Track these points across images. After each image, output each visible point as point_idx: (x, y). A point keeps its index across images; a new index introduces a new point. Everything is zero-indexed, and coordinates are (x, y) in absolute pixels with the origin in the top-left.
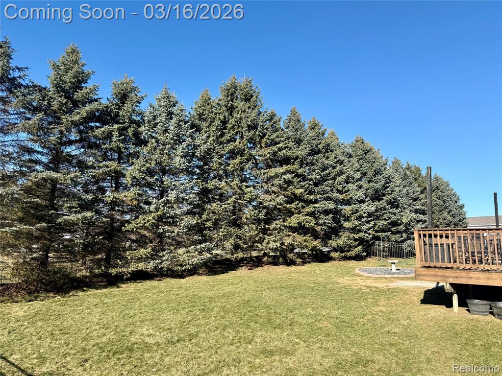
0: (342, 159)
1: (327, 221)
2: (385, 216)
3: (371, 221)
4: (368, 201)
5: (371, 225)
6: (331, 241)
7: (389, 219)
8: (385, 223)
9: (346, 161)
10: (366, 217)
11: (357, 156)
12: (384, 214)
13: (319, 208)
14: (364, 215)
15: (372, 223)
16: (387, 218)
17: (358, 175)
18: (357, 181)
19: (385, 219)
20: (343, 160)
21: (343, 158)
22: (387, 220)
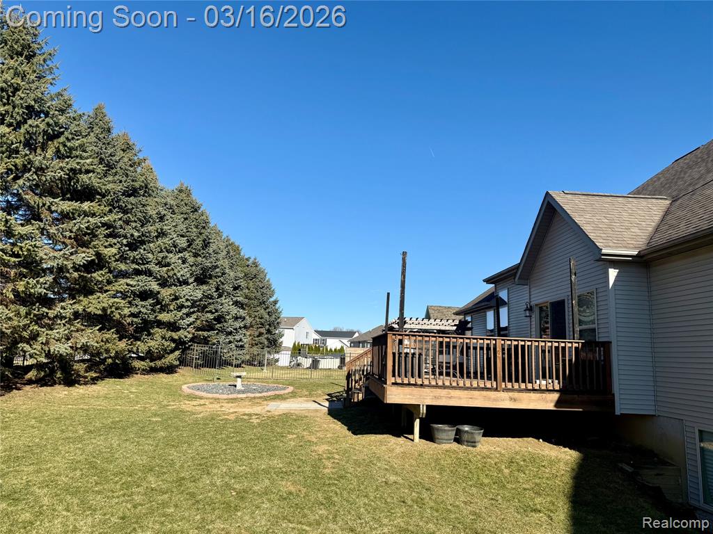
0: (162, 213)
1: (144, 310)
2: (211, 307)
3: (194, 312)
4: (192, 283)
5: (191, 319)
6: (139, 343)
7: (217, 311)
8: (210, 316)
9: (168, 217)
10: (188, 306)
11: (182, 213)
12: (209, 304)
13: (135, 286)
14: (186, 304)
15: (194, 316)
16: (214, 311)
17: (182, 243)
18: (180, 252)
19: (210, 312)
20: (164, 215)
21: (165, 212)
22: (213, 313)
